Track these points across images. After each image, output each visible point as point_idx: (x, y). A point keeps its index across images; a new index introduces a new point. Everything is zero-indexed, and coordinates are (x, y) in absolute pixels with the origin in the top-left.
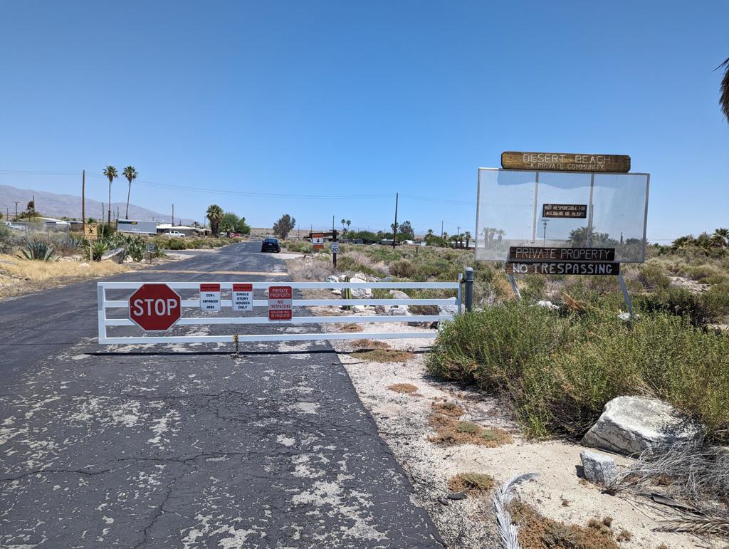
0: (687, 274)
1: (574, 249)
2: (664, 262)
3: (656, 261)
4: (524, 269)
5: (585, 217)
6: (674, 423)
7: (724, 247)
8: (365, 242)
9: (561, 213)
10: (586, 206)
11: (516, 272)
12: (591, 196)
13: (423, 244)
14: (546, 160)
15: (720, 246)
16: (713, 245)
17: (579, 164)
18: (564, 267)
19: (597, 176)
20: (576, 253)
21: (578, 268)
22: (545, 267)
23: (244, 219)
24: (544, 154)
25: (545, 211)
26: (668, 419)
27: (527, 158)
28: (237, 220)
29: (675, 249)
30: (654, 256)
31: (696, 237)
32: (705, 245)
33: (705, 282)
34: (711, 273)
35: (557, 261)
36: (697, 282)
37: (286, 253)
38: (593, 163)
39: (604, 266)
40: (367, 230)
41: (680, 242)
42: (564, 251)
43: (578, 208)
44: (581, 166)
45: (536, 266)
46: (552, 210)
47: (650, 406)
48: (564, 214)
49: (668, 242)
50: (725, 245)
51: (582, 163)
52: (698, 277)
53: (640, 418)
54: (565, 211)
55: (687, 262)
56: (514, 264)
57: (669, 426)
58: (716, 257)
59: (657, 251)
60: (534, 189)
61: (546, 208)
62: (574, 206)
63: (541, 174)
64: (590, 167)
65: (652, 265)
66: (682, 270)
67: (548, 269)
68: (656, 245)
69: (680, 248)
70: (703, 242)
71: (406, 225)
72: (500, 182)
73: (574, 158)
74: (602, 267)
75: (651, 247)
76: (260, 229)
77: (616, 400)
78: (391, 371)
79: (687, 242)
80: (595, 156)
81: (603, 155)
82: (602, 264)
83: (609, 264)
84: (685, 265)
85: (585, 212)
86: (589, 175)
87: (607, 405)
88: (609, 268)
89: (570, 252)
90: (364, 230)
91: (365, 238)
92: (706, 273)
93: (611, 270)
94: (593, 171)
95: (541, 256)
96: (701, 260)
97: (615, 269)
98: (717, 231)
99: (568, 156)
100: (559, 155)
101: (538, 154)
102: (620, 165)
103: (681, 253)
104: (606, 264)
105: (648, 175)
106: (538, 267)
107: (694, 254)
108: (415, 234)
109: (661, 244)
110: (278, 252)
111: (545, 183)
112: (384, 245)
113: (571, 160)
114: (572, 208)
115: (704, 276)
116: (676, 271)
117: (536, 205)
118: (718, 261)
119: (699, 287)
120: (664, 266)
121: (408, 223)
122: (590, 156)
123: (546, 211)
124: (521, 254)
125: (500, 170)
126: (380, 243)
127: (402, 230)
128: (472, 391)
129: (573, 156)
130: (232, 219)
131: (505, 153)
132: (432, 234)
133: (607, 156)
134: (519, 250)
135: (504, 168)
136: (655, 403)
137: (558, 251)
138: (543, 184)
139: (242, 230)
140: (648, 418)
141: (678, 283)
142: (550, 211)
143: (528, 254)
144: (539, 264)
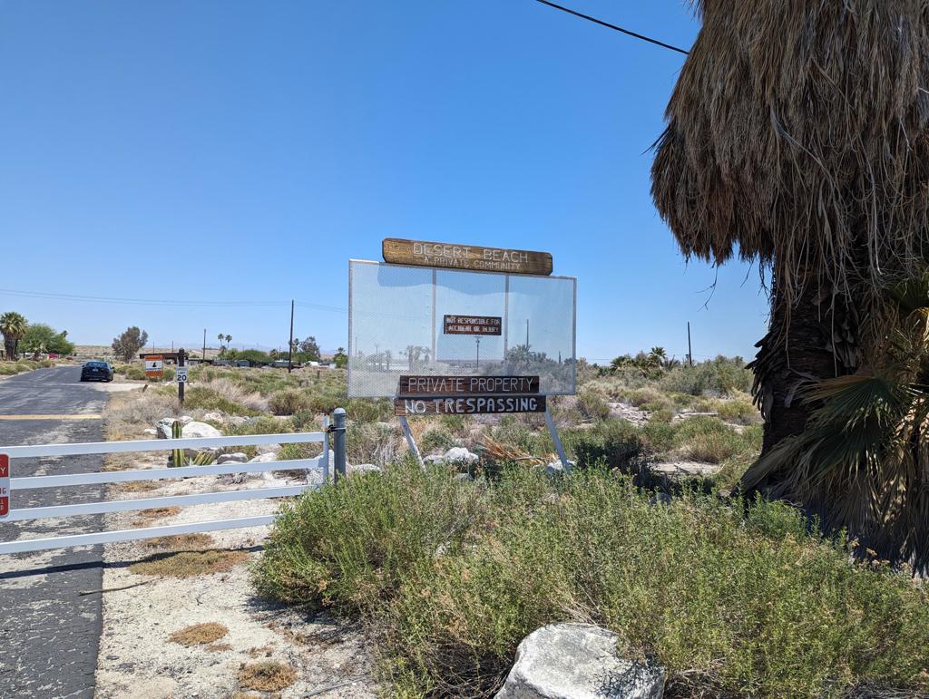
0: (627, 399)
1: (487, 378)
2: (604, 385)
3: (595, 384)
4: (420, 407)
5: (500, 334)
6: (620, 672)
7: (661, 367)
8: (252, 364)
9: (468, 329)
10: (500, 319)
11: (410, 412)
12: (507, 306)
13: (333, 366)
14: (445, 252)
15: (657, 366)
16: (651, 365)
17: (488, 261)
18: (475, 403)
19: (512, 278)
20: (491, 383)
21: (493, 405)
22: (449, 404)
23: (65, 333)
24: (443, 245)
25: (446, 325)
26: (612, 664)
27: (418, 248)
28: (52, 334)
29: (614, 369)
30: (593, 379)
31: (634, 357)
32: (643, 365)
33: (645, 409)
34: (650, 398)
35: (465, 395)
36: (637, 408)
37: (122, 382)
38: (506, 262)
39: (527, 400)
40: (255, 348)
41: (619, 362)
42: (474, 381)
43: (489, 322)
44: (491, 265)
45: (437, 402)
46: (456, 324)
47: (584, 642)
48: (472, 329)
49: (606, 363)
50: (662, 364)
51: (492, 261)
52: (639, 403)
53: (569, 669)
54: (473, 326)
55: (627, 385)
56: (406, 401)
57: (614, 680)
58: (653, 378)
59: (596, 372)
60: (431, 295)
61: (448, 320)
62: (485, 318)
63: (439, 272)
64: (503, 266)
65: (592, 390)
66: (621, 394)
67: (454, 406)
68: (595, 366)
69: (619, 368)
70: (640, 362)
71: (310, 341)
72: (383, 281)
73: (482, 253)
74: (524, 401)
75: (590, 368)
76: (93, 347)
77: (534, 635)
78: (194, 595)
79: (625, 362)
80: (509, 251)
81: (519, 251)
82: (524, 397)
83: (533, 397)
84: (624, 388)
85: (499, 326)
86: (503, 277)
87: (521, 647)
88: (533, 403)
89: (482, 381)
90: (249, 348)
91: (253, 359)
92: (645, 398)
93: (535, 406)
94: (507, 272)
95: (443, 389)
96: (640, 382)
97: (541, 405)
98: (653, 349)
99: (474, 250)
100: (462, 247)
101: (434, 244)
102: (539, 265)
103: (620, 375)
104: (529, 398)
105: (575, 279)
106: (441, 405)
107: (633, 375)
108: (321, 353)
109: (600, 364)
110: (108, 381)
111: (446, 286)
112: (278, 367)
113: (478, 256)
114: (482, 322)
115: (644, 402)
116: (616, 395)
117: (434, 316)
118: (656, 383)
119: (640, 415)
120: (603, 390)
121: (313, 339)
122: (502, 252)
123: (449, 325)
124: (416, 386)
125: (381, 264)
126: (273, 366)
127: (304, 348)
128: (325, 623)
129: (480, 250)
130: (42, 333)
131: (387, 239)
132: (343, 353)
133: (524, 253)
134: (412, 381)
135: (386, 262)
136: (592, 635)
137: (466, 382)
138: (442, 287)
139: (59, 348)
140: (581, 666)
141: (618, 411)
142: (453, 325)
143: (426, 386)
144: (442, 400)
